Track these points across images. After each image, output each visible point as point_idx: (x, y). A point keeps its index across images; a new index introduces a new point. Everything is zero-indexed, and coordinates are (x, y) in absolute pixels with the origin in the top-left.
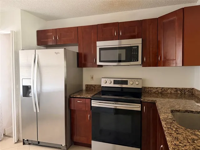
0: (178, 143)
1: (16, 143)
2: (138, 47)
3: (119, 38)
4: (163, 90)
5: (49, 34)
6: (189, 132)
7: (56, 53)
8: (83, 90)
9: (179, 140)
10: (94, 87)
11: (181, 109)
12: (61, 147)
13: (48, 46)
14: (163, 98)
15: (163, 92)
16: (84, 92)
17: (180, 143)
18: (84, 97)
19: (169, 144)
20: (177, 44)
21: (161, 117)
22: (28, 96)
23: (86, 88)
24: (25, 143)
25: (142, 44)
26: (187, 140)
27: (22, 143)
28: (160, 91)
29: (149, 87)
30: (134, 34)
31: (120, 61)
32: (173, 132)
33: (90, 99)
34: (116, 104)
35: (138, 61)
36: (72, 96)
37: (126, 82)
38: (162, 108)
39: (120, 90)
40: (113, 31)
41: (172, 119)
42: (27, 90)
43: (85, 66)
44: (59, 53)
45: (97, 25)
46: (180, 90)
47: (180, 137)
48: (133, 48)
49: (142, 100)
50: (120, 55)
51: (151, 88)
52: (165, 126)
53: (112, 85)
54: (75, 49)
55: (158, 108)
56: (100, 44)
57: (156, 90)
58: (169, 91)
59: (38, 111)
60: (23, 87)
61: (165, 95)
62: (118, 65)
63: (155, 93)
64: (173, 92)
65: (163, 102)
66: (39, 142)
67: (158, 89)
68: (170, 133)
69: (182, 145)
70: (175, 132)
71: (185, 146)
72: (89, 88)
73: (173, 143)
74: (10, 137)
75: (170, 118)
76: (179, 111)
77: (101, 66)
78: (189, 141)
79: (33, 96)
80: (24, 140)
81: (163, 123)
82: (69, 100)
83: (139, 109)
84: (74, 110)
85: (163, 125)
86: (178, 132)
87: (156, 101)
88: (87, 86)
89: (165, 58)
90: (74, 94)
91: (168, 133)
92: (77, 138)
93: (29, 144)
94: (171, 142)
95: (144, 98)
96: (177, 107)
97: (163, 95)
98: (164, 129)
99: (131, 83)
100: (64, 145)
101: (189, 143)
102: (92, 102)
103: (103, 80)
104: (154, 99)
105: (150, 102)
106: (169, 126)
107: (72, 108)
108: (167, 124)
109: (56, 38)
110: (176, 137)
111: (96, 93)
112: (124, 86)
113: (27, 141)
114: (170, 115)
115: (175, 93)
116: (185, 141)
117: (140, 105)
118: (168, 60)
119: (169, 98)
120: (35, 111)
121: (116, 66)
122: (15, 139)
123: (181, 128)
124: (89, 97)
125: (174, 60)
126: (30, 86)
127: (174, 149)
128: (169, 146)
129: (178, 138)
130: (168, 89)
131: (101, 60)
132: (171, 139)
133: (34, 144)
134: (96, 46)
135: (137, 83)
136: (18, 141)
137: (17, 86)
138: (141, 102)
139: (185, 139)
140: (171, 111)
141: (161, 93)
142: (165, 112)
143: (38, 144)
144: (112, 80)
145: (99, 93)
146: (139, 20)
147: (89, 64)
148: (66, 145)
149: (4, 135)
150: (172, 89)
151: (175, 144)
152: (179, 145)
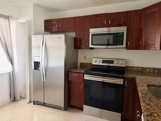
0: (149, 107)
1: (28, 103)
2: (123, 33)
3: (108, 26)
4: (143, 69)
5: (54, 23)
6: (159, 101)
7: (58, 37)
8: (78, 67)
9: (150, 106)
10: (86, 65)
11: (156, 84)
12: (61, 108)
13: (52, 32)
14: (142, 75)
15: (143, 71)
16: (79, 68)
17: (151, 107)
18: (79, 72)
19: (142, 107)
20: (156, 31)
21: (138, 89)
22: (38, 69)
23: (80, 65)
24: (35, 104)
25: (127, 31)
26: (157, 106)
27: (33, 103)
28: (140, 70)
29: (131, 67)
30: (120, 23)
31: (108, 45)
32: (147, 100)
33: (83, 74)
34: (103, 78)
35: (123, 45)
36: (69, 71)
37: (112, 62)
38: (140, 82)
39: (107, 68)
40: (104, 20)
41: (147, 91)
42: (37, 65)
43: (80, 48)
44: (61, 38)
45: (91, 16)
46: (157, 69)
47: (152, 104)
48: (120, 34)
49: (124, 76)
50: (108, 40)
51: (133, 67)
52: (141, 96)
53: (101, 64)
54: (73, 35)
55: (137, 83)
56: (93, 31)
57: (136, 69)
58: (148, 70)
59: (45, 81)
60: (35, 62)
61: (145, 73)
62: (107, 48)
63: (136, 71)
64: (151, 71)
65: (141, 78)
66: (45, 103)
67: (139, 68)
68: (144, 101)
69: (152, 109)
70: (148, 100)
71: (155, 110)
72: (83, 65)
73: (145, 107)
74: (24, 98)
75: (145, 90)
76: (154, 86)
77: (93, 48)
78: (159, 107)
79: (41, 69)
80: (34, 101)
81: (140, 93)
82: (67, 74)
83: (122, 83)
84: (71, 81)
85: (139, 95)
86: (150, 100)
87: (136, 77)
88: (81, 64)
89: (145, 43)
90: (71, 69)
91: (143, 100)
92: (72, 103)
93: (38, 104)
94: (144, 106)
95: (126, 75)
96: (153, 83)
97: (142, 73)
98: (140, 97)
99: (117, 62)
100: (63, 106)
101: (158, 108)
102: (85, 76)
103: (94, 60)
104: (134, 76)
105: (131, 78)
106: (144, 96)
107: (70, 80)
108: (142, 94)
109: (58, 26)
110: (148, 104)
111: (87, 69)
112: (111, 65)
113: (36, 102)
114: (146, 88)
115: (152, 72)
116: (155, 106)
117: (123, 80)
118: (148, 45)
119: (147, 76)
120: (42, 80)
121: (105, 48)
122: (28, 100)
123: (154, 98)
124: (83, 72)
125: (153, 44)
126: (40, 62)
127: (146, 111)
128: (142, 109)
129: (150, 104)
130: (147, 69)
131: (93, 44)
132: (145, 104)
133: (41, 105)
134: (89, 33)
135: (121, 63)
136: (30, 102)
137: (30, 61)
138: (123, 78)
139: (156, 105)
140: (147, 85)
141: (141, 72)
142: (143, 85)
143: (44, 105)
144: (101, 60)
145: (90, 70)
146: (125, 11)
147: (83, 47)
148: (64, 107)
149: (21, 97)
150: (151, 68)
151: (147, 108)
152: (150, 109)
